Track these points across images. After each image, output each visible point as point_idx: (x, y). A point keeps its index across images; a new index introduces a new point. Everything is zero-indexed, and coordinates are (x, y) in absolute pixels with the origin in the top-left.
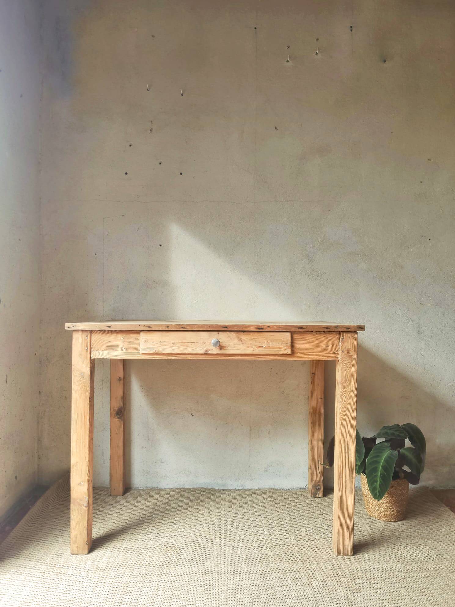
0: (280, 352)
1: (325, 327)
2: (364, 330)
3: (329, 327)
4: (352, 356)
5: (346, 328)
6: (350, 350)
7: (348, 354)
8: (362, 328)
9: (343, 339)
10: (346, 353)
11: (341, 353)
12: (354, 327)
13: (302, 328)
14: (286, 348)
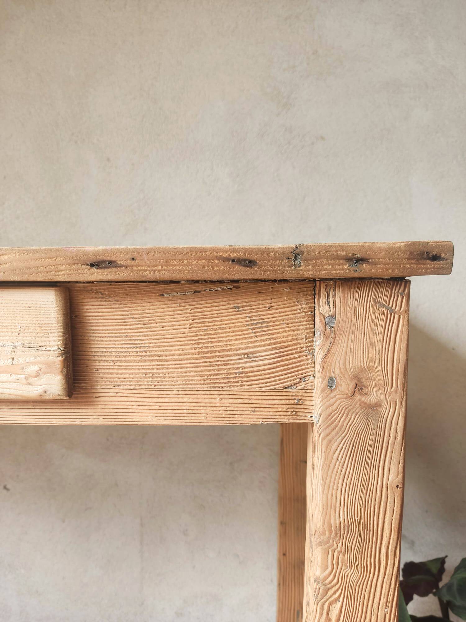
0: (7, 391)
1: (233, 255)
2: (448, 271)
3: (255, 257)
4: (378, 405)
5: (348, 259)
6: (370, 374)
7: (358, 397)
8: (435, 258)
9: (333, 317)
10: (350, 393)
11: (323, 390)
12: (392, 251)
13: (111, 262)
14: (35, 368)
